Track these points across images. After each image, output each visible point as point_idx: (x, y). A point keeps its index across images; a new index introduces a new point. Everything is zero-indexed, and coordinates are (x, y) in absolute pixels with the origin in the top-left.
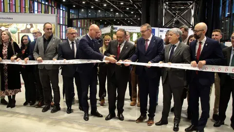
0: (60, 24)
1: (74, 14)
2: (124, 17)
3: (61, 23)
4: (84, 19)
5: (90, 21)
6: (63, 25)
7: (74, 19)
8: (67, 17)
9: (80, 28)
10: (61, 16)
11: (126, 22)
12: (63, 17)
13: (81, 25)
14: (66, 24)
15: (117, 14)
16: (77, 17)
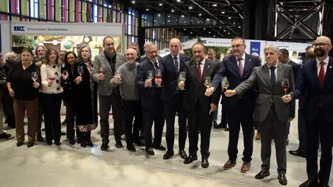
0: (128, 35)
1: (147, 20)
2: (218, 24)
3: (130, 33)
4: (161, 27)
5: (170, 30)
6: (131, 36)
7: (147, 28)
8: (137, 25)
9: (155, 40)
10: (130, 23)
11: (221, 31)
12: (131, 25)
13: (156, 35)
14: (136, 35)
15: (208, 20)
16: (151, 25)
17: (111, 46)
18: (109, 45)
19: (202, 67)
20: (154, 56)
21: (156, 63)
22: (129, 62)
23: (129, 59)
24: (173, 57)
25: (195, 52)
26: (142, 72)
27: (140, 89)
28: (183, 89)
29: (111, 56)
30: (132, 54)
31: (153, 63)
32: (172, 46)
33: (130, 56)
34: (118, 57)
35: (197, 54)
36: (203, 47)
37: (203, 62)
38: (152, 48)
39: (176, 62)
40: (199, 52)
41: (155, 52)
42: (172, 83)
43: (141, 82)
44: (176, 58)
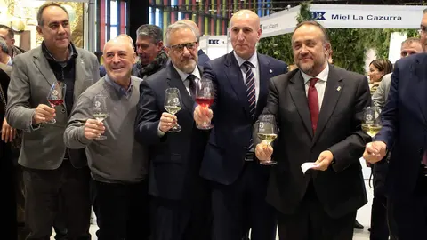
17: (62, 29)
18: (55, 25)
19: (321, 89)
20: (186, 58)
21: (191, 78)
22: (113, 75)
23: (113, 67)
24: (240, 62)
25: (299, 45)
26: (152, 99)
27: (150, 145)
28: (269, 161)
29: (63, 59)
30: (121, 54)
31: (184, 76)
32: (236, 30)
33: (117, 59)
34: (80, 63)
35: (304, 49)
36: (320, 33)
37: (323, 75)
38: (183, 36)
39: (250, 76)
40: (309, 43)
41: (189, 46)
42: (237, 130)
43: (147, 124)
44: (247, 65)
